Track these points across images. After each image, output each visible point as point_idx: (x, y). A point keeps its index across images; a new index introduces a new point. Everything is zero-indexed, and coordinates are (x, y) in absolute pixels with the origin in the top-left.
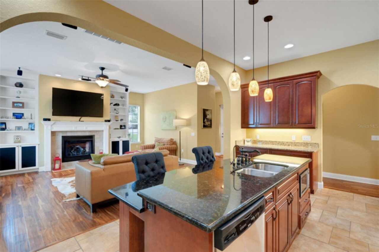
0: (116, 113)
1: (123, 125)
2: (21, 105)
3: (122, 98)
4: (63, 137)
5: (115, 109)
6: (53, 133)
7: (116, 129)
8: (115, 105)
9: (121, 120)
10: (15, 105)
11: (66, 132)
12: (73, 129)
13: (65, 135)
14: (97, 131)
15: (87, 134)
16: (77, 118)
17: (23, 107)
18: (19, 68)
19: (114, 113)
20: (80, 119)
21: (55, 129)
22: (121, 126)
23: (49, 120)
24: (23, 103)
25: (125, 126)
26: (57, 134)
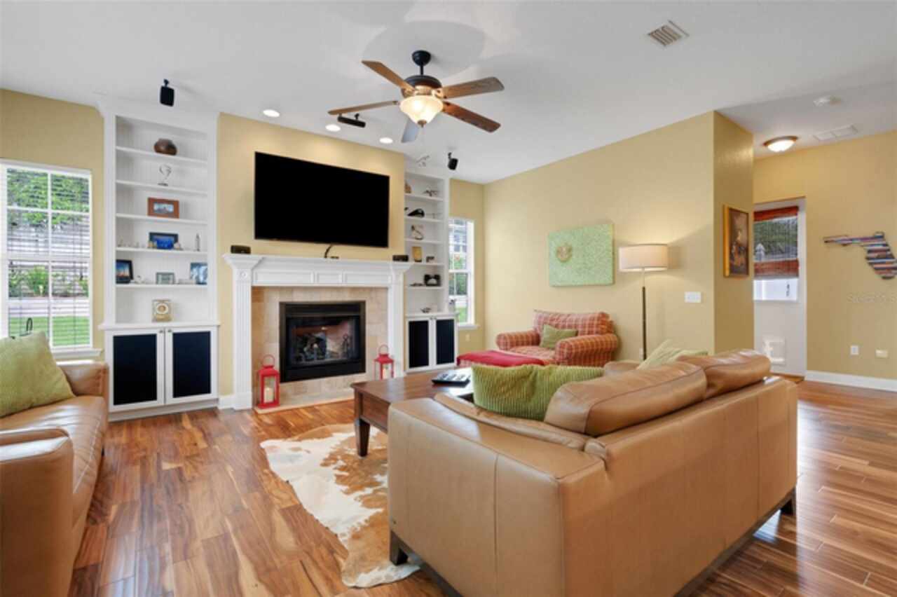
0: (418, 239)
1: (431, 273)
2: (170, 208)
3: (431, 195)
4: (281, 304)
5: (413, 228)
6: (258, 293)
7: (415, 285)
8: (412, 214)
9: (429, 259)
10: (156, 207)
11: (291, 289)
12: (310, 281)
13: (288, 298)
14: (371, 289)
15: (347, 297)
16: (321, 248)
17: (175, 214)
18: (166, 82)
19: (413, 238)
20: (328, 251)
21: (263, 280)
22: (427, 278)
23: (246, 250)
24: (175, 204)
25: (437, 277)
26: (266, 294)
